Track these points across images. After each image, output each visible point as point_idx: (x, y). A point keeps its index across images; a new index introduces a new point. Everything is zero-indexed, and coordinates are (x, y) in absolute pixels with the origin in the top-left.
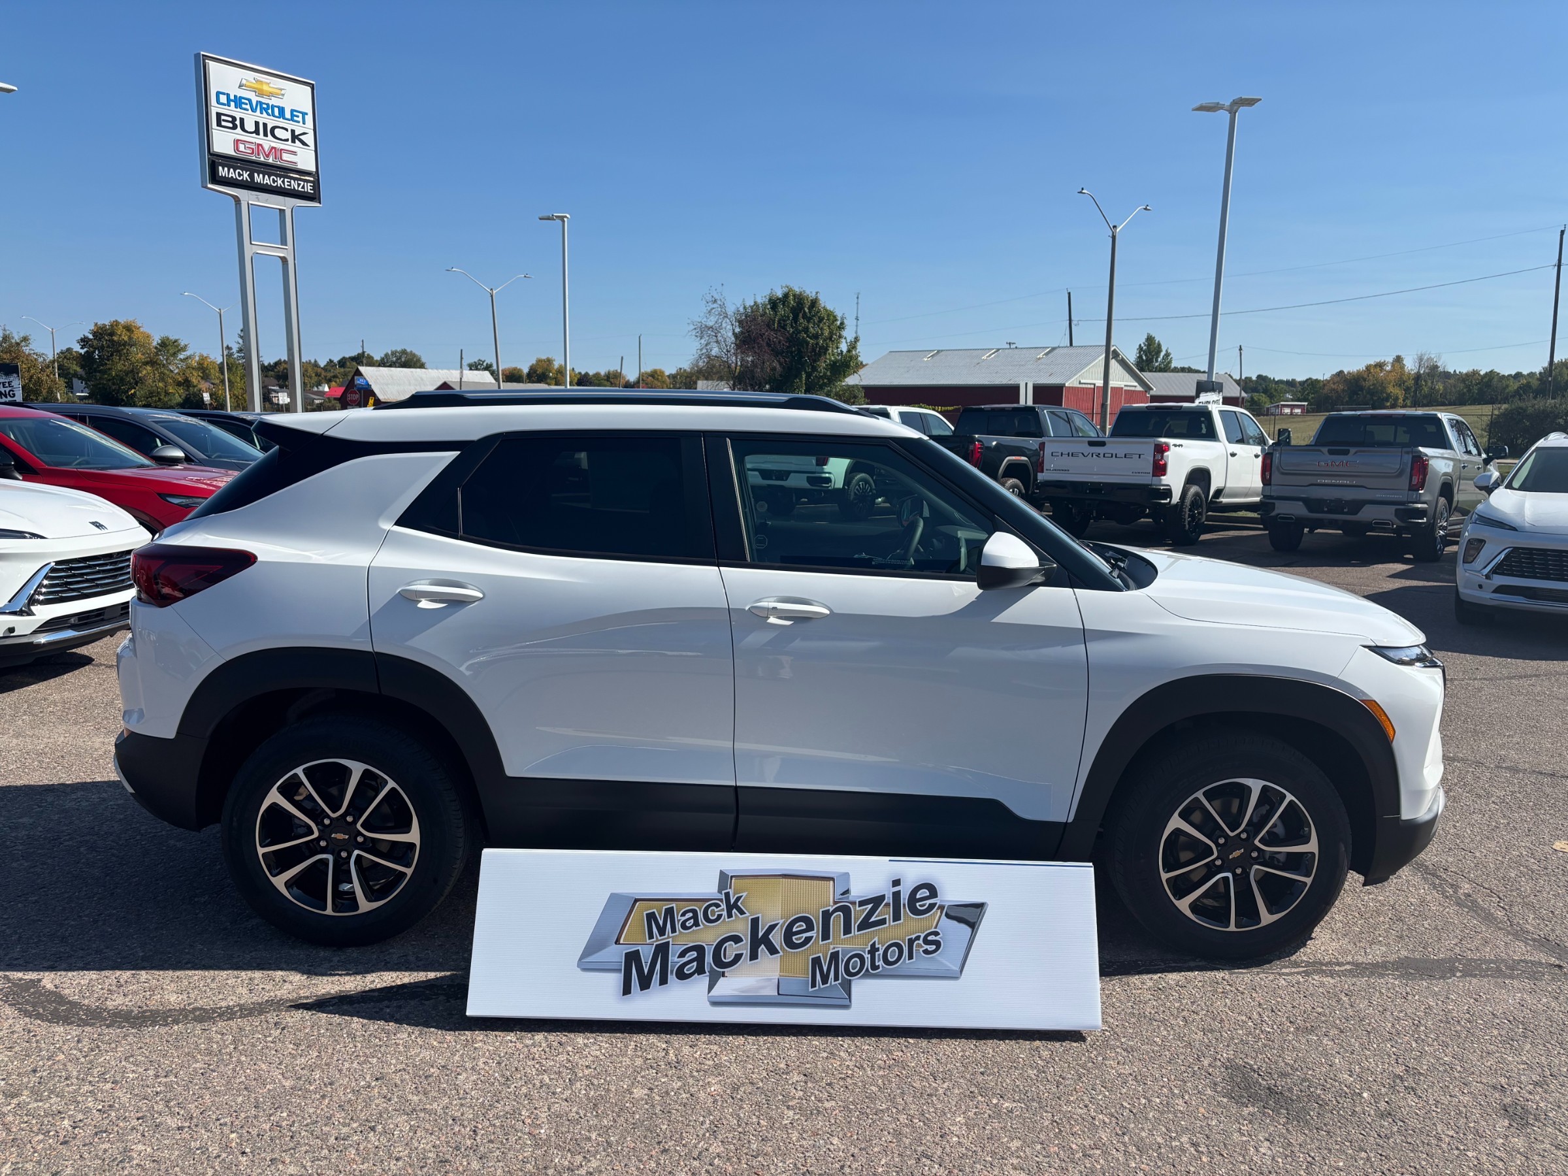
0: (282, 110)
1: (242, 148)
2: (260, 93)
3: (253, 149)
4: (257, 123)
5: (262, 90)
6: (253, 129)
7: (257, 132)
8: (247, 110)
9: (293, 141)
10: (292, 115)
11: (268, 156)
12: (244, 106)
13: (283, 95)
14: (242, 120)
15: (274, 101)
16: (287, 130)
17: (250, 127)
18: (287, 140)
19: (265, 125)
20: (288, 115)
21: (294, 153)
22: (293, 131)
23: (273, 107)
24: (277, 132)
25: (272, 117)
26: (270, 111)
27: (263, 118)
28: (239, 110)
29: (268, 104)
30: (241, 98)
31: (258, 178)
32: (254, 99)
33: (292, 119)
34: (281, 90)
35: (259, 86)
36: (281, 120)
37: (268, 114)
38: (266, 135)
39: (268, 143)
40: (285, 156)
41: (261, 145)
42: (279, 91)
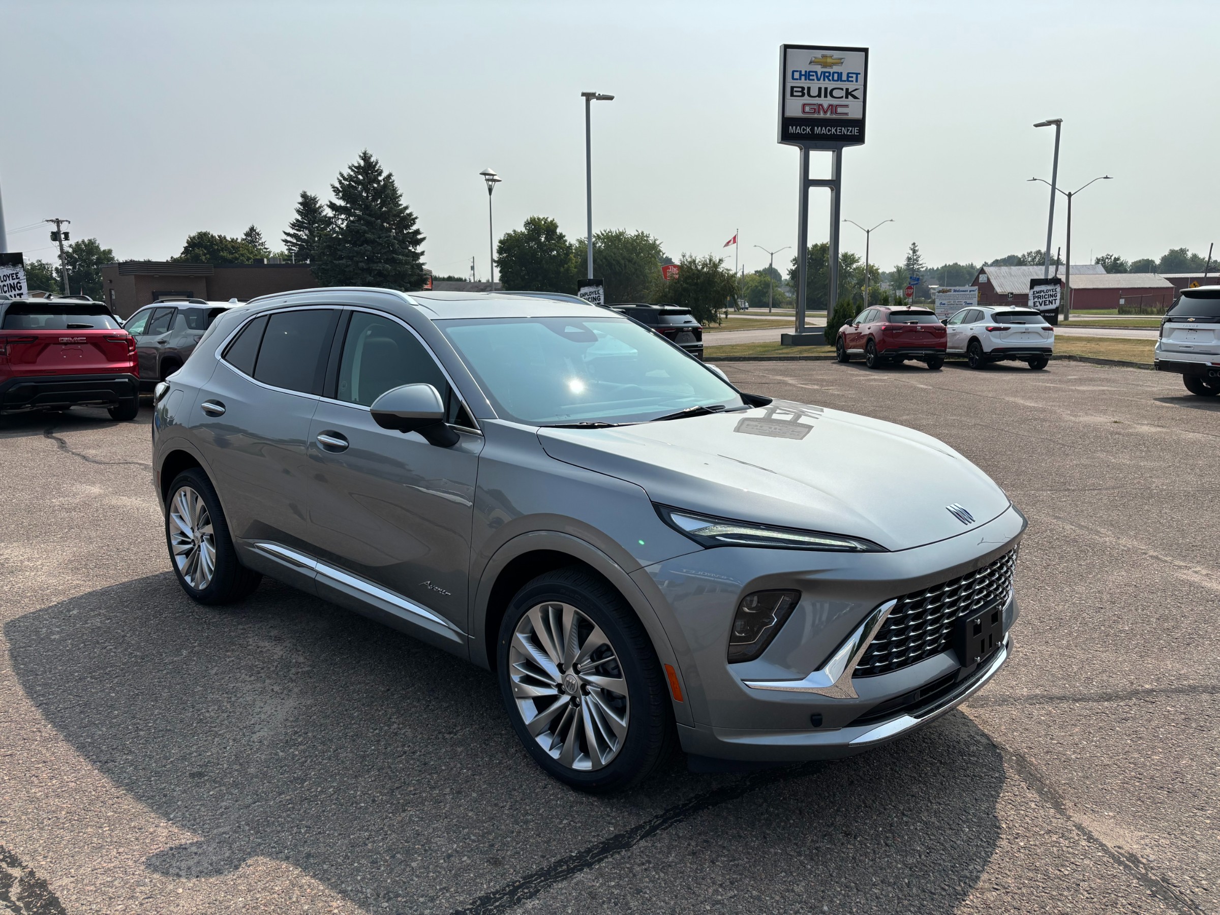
0: (840, 75)
1: (807, 109)
2: (825, 65)
3: (815, 109)
4: (820, 89)
5: (826, 62)
6: (816, 93)
7: (819, 96)
8: (813, 80)
9: (847, 97)
10: (848, 77)
11: (825, 112)
12: (811, 78)
13: (842, 63)
14: (809, 89)
15: (836, 69)
16: (842, 89)
17: (814, 92)
18: (842, 97)
19: (826, 89)
20: (844, 78)
21: (847, 106)
22: (847, 89)
23: (834, 73)
24: (835, 93)
25: (832, 82)
26: (831, 78)
27: (824, 84)
28: (808, 81)
29: (829, 73)
30: (810, 72)
31: (817, 130)
32: (819, 69)
33: (848, 80)
34: (841, 59)
35: (824, 60)
36: (839, 82)
37: (829, 80)
38: (826, 96)
39: (826, 102)
40: (840, 110)
41: (821, 105)
42: (839, 61)
